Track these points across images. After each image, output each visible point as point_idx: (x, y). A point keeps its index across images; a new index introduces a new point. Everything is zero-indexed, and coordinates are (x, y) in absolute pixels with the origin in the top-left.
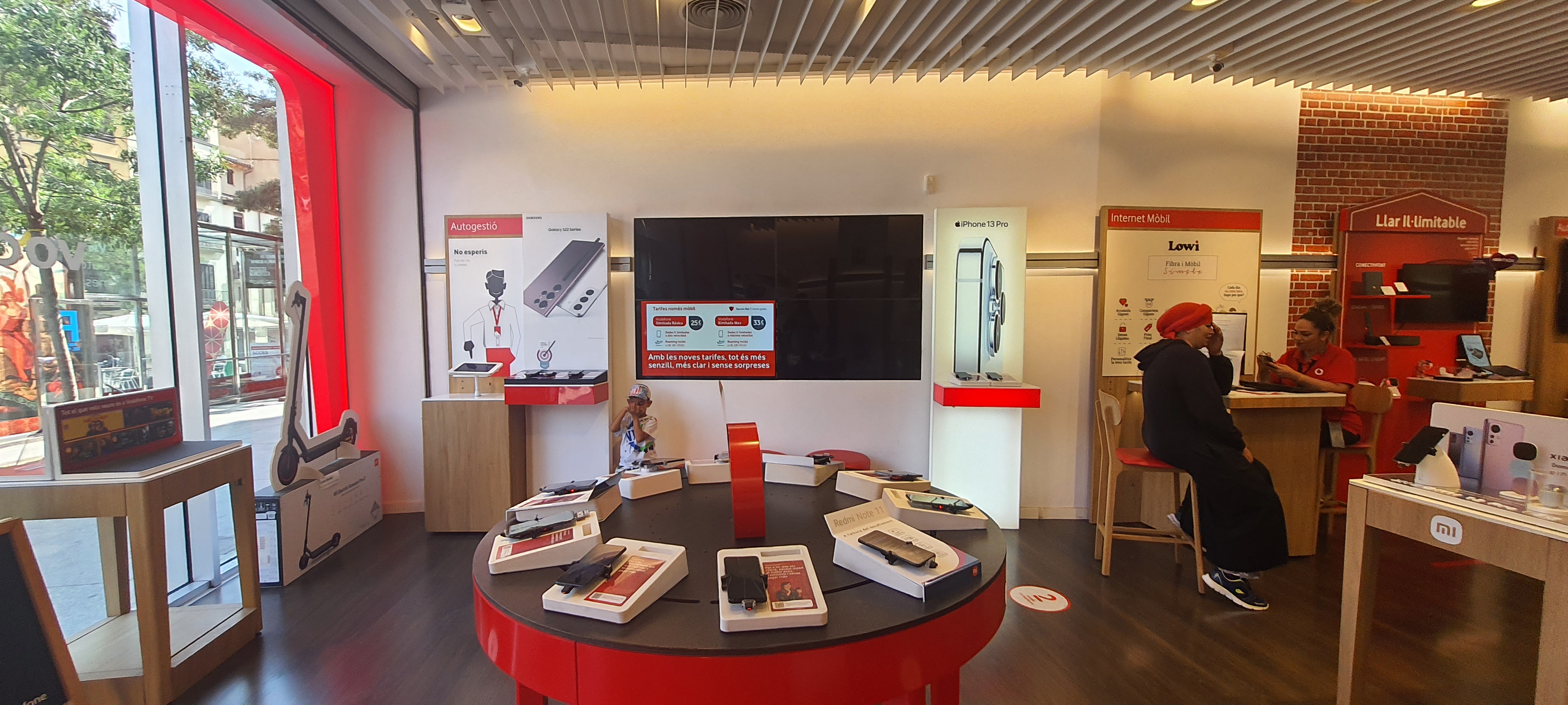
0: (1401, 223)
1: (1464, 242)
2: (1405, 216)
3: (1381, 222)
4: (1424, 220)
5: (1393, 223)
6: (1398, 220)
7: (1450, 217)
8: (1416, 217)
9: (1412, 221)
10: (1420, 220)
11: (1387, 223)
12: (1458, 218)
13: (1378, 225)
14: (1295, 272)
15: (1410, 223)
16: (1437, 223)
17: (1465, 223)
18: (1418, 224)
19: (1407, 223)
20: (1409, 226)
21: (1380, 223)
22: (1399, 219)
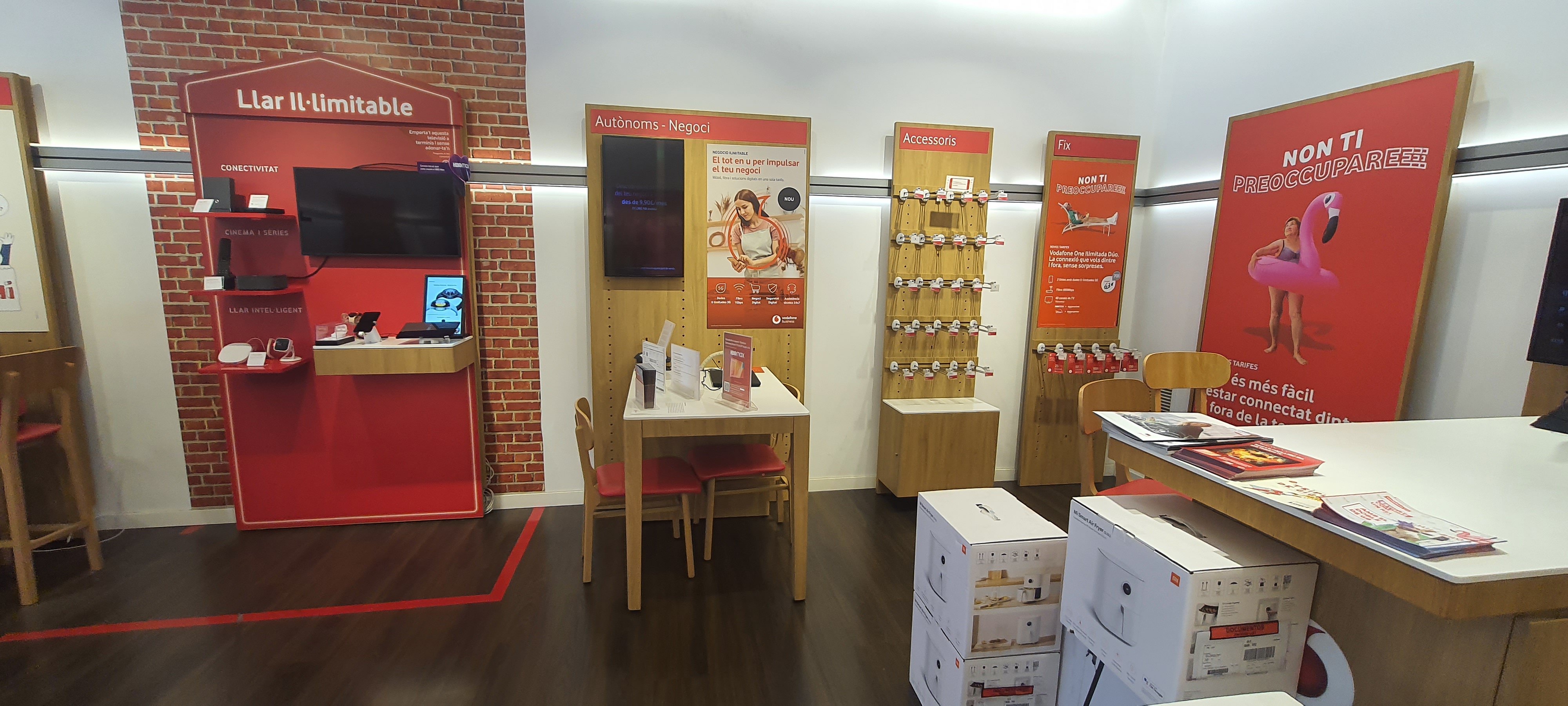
0: (286, 104)
1: (423, 138)
2: (292, 94)
3: (248, 99)
4: (330, 101)
5: (270, 103)
6: (279, 99)
7: (381, 99)
8: (314, 96)
9: (308, 102)
10: (323, 102)
11: (259, 103)
12: (395, 100)
13: (242, 105)
14: (153, 178)
15: (304, 105)
16: (354, 106)
17: (410, 108)
18: (319, 106)
19: (297, 103)
20: (303, 109)
21: (245, 102)
22: (282, 98)
